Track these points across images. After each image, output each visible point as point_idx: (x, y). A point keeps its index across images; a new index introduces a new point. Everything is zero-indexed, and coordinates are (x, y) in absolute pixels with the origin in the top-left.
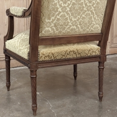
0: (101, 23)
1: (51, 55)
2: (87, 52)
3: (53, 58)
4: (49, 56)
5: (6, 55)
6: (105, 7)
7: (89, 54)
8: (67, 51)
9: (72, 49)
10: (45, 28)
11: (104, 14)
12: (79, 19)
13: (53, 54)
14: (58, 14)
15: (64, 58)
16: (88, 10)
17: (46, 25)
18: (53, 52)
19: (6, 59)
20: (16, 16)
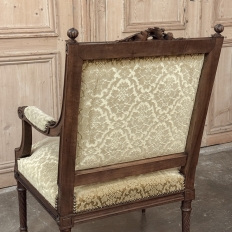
0: (184, 137)
1: (96, 200)
2: (160, 188)
3: (99, 205)
4: (92, 202)
5: (18, 183)
6: (190, 113)
7: (164, 191)
8: (125, 189)
9: (133, 187)
10: (85, 157)
11: (188, 122)
12: (145, 136)
13: (100, 198)
14: (108, 134)
15: (119, 201)
16: (162, 121)
17: (87, 152)
18: (100, 194)
19: (19, 187)
20: (35, 127)
